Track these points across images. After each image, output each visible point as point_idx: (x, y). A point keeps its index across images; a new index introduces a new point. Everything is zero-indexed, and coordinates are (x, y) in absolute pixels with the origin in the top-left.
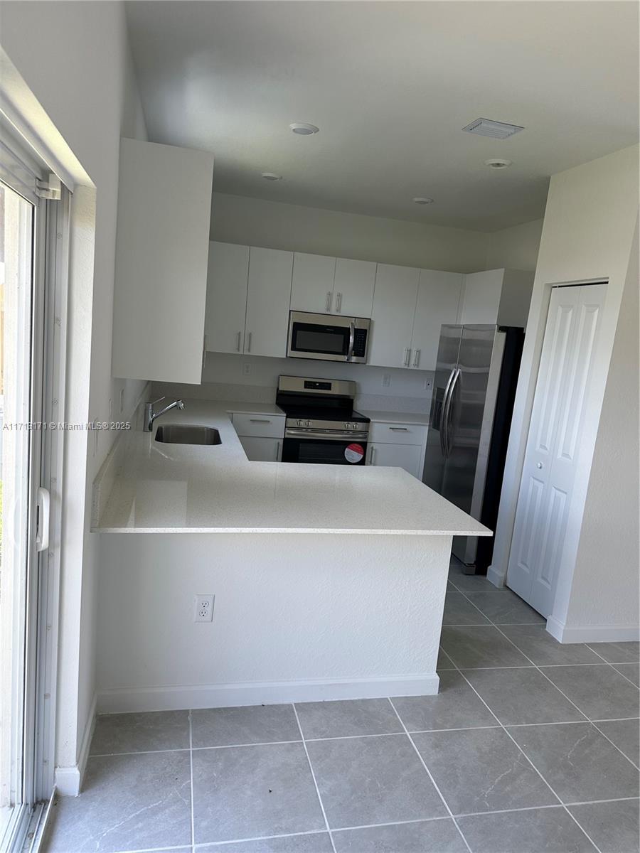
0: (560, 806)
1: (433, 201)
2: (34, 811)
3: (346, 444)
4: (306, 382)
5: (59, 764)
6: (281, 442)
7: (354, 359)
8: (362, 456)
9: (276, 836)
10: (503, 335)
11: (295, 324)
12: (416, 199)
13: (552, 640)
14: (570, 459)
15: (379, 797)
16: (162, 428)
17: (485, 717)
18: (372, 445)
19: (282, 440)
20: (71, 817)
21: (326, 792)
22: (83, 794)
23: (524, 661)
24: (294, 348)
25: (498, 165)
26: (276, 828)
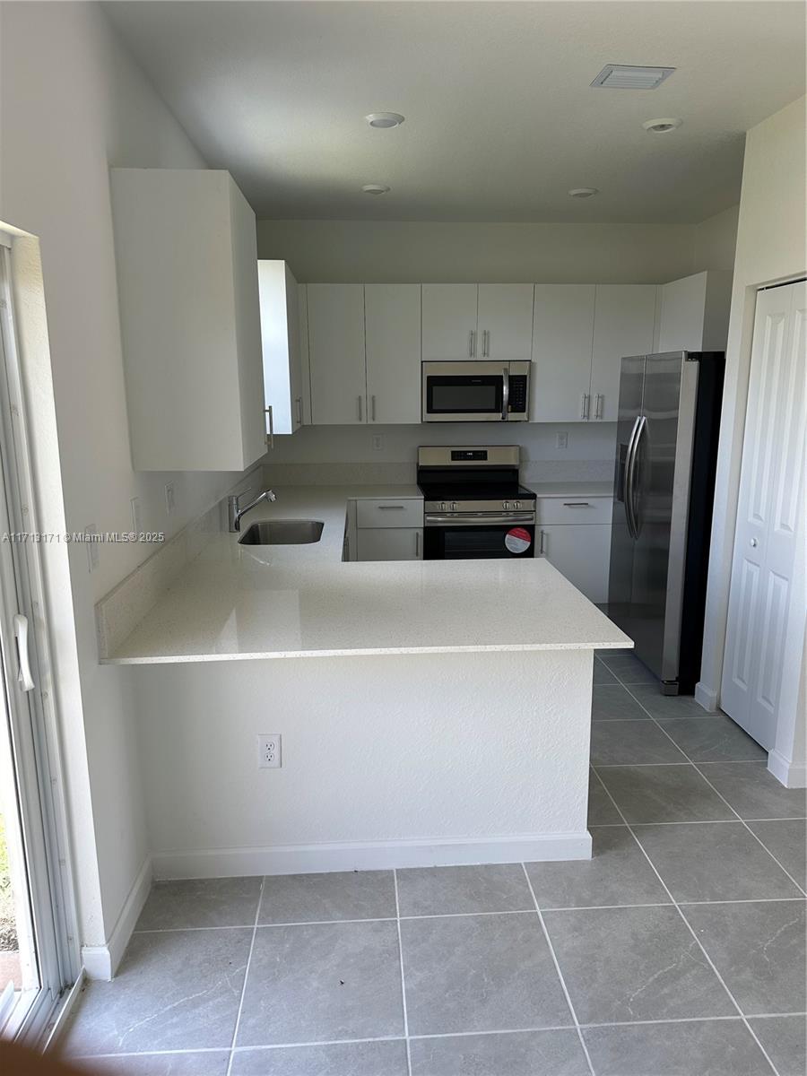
0: (738, 1017)
1: (597, 191)
2: (61, 997)
3: (506, 529)
4: (453, 452)
5: (86, 942)
6: (421, 533)
7: (512, 416)
8: (529, 543)
9: (337, 1042)
10: (695, 365)
11: (429, 378)
12: (574, 192)
13: (773, 784)
14: (791, 531)
15: (482, 995)
16: (257, 527)
17: (653, 890)
18: (543, 528)
19: (422, 530)
20: (97, 1007)
21: (414, 988)
22: (117, 978)
23: (726, 812)
24: (430, 410)
25: (663, 127)
26: (340, 1031)
